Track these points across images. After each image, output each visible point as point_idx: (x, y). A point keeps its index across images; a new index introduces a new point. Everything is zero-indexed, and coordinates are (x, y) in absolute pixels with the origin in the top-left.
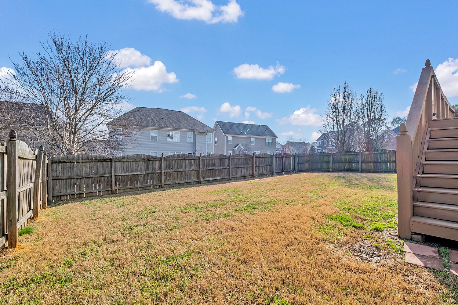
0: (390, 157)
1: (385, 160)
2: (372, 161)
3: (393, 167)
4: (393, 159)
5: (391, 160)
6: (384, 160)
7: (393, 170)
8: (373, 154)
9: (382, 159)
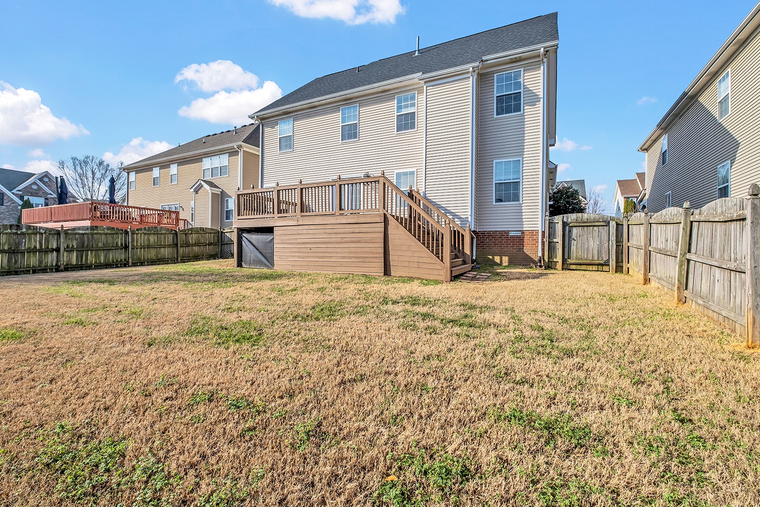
0: (47, 240)
1: (35, 247)
2: (4, 250)
3: (52, 261)
4: (52, 245)
5: (48, 248)
6: (33, 247)
7: (52, 265)
8: (6, 234)
9: (30, 246)
